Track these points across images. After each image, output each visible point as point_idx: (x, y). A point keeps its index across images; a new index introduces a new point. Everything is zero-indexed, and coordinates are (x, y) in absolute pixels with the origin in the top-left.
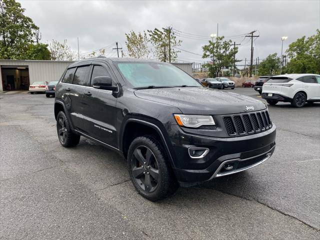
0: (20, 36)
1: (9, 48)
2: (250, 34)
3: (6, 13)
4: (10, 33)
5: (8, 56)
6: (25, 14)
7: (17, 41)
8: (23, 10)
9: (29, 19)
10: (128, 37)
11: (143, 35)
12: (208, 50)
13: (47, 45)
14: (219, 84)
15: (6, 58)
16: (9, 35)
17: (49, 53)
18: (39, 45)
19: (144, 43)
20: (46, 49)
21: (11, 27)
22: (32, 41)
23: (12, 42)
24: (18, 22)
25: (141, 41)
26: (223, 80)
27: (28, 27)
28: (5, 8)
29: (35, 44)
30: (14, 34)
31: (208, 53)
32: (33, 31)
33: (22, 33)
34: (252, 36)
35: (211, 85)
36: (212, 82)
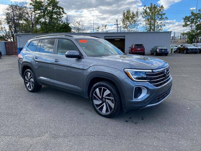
9: (61, 7)
31: (188, 23)
33: (56, 16)
35: (187, 49)
36: (189, 48)
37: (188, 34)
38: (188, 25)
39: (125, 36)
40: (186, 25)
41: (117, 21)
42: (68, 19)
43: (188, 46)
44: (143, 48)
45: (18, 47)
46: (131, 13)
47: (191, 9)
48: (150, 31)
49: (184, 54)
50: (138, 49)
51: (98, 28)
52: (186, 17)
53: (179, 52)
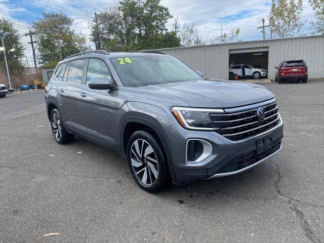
39: (268, 47)
41: (263, 21)
42: (178, 27)
44: (304, 67)
50: (293, 70)
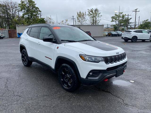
0: (34, 15)
1: (30, 20)
2: (135, 10)
3: (29, 6)
4: (31, 14)
5: (30, 23)
6: (36, 6)
7: (33, 17)
8: (35, 4)
9: (38, 8)
10: (78, 14)
11: (84, 13)
12: (114, 18)
13: (44, 19)
14: (116, 34)
15: (29, 24)
16: (30, 15)
17: (45, 21)
18: (41, 18)
19: (84, 16)
20: (44, 20)
21: (31, 12)
22: (38, 17)
23: (31, 17)
24: (33, 9)
25: (83, 16)
26: (119, 32)
27: (37, 11)
28: (29, 4)
29: (40, 18)
30: (32, 14)
31: (114, 20)
32: (39, 13)
33: (35, 14)
34: (136, 11)
35: (112, 34)
36: (113, 33)
37: (114, 25)
38: (114, 21)
39: (80, 27)
40: (113, 21)
41: (73, 17)
43: (112, 32)
45: (17, 32)
46: (82, 13)
47: (115, 12)
48: (93, 24)
49: (111, 37)
51: (63, 22)
52: (113, 17)
53: (109, 36)
